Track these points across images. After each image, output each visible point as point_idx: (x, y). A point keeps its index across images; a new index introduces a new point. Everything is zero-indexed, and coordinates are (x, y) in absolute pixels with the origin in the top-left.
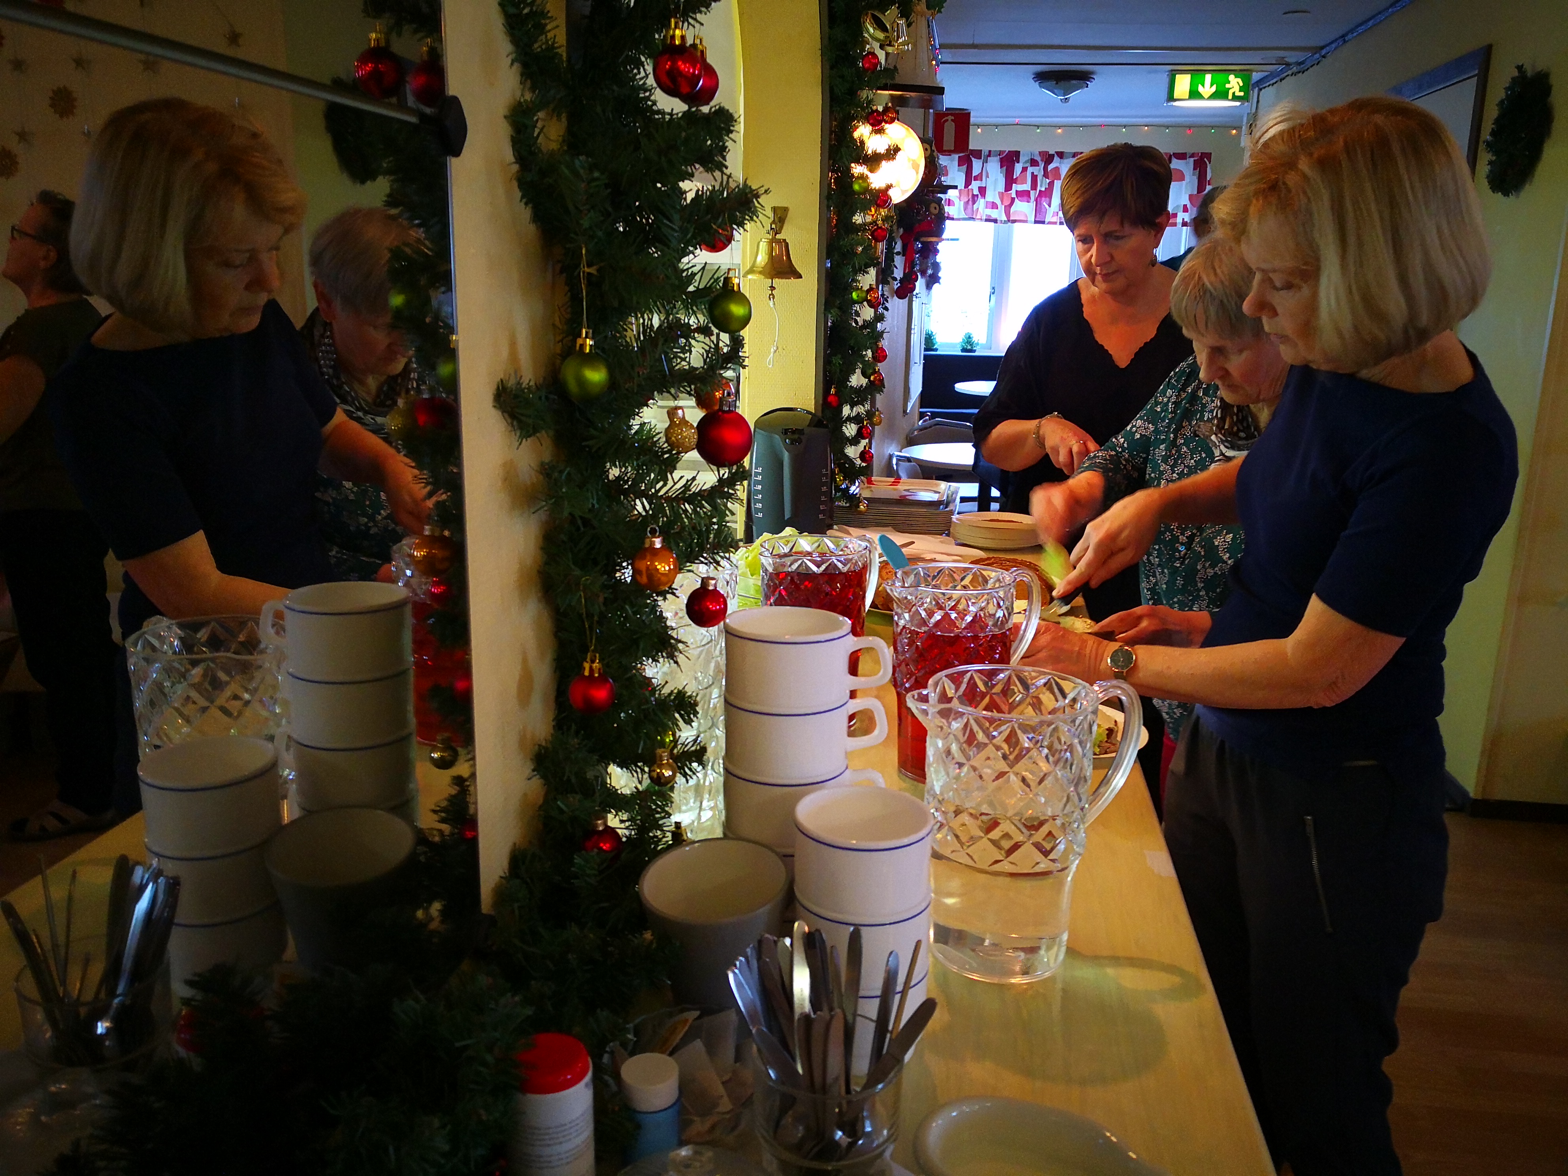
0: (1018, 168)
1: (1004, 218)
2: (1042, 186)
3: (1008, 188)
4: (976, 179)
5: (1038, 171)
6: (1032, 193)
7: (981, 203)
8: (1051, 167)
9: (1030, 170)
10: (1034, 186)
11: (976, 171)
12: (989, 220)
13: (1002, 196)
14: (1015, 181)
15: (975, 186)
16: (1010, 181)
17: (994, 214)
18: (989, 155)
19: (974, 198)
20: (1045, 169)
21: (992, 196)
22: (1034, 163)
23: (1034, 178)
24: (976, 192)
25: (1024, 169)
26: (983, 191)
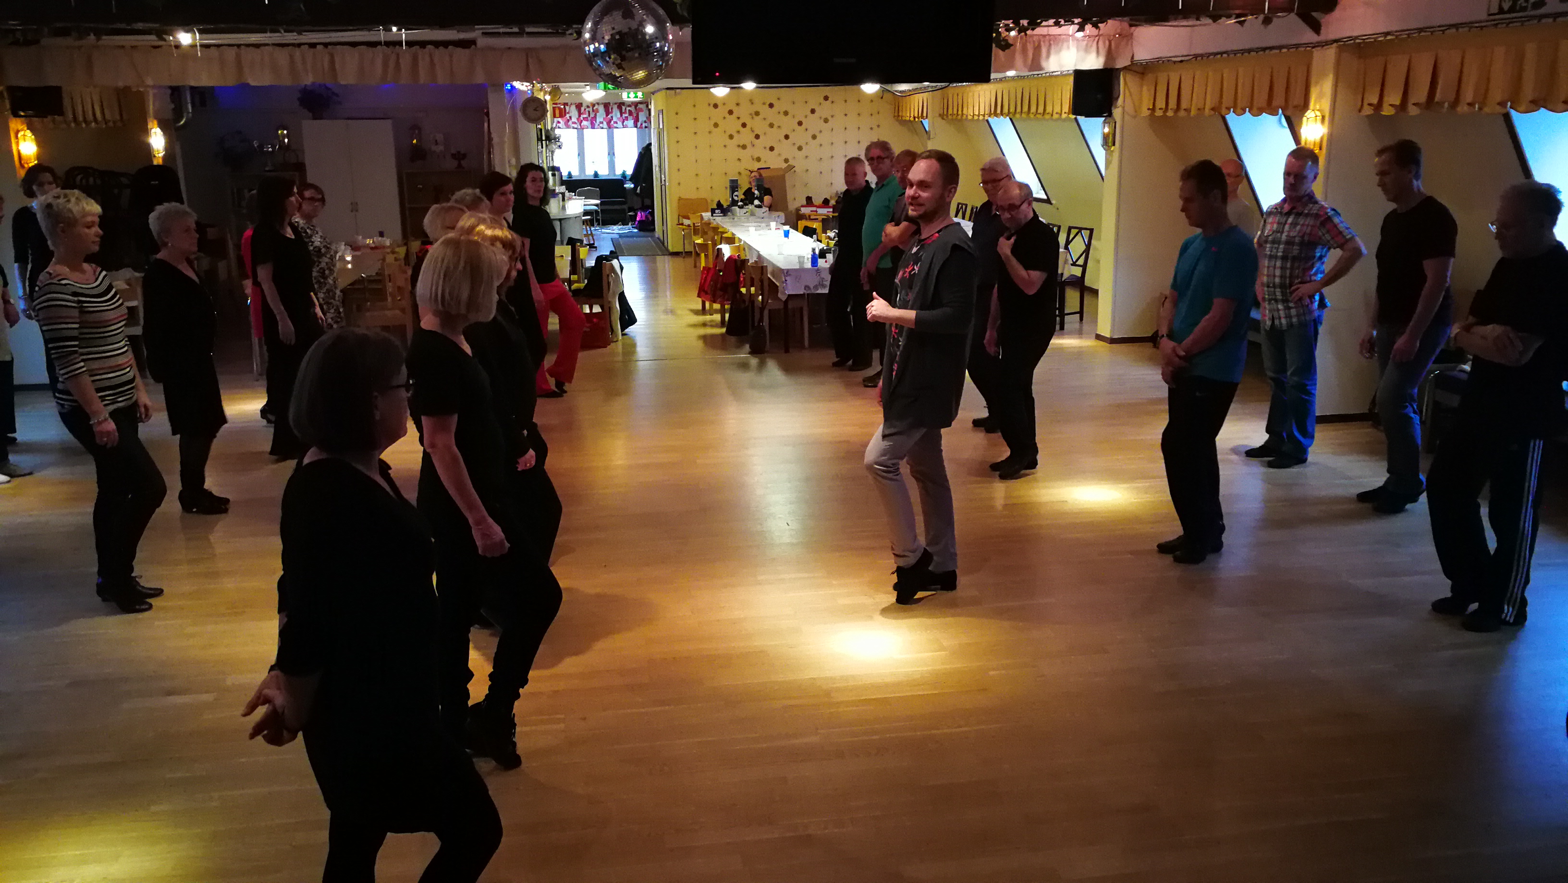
0: (583, 109)
1: (579, 127)
2: (592, 115)
3: (580, 116)
4: (568, 113)
5: (591, 109)
6: (589, 118)
7: (570, 123)
8: (594, 108)
9: (587, 110)
10: (589, 115)
11: (567, 111)
12: (574, 128)
13: (578, 119)
14: (582, 114)
15: (568, 116)
16: (580, 114)
17: (575, 126)
18: (571, 104)
19: (568, 121)
20: (593, 109)
21: (574, 119)
22: (588, 107)
23: (589, 112)
24: (568, 118)
25: (585, 109)
26: (570, 117)
